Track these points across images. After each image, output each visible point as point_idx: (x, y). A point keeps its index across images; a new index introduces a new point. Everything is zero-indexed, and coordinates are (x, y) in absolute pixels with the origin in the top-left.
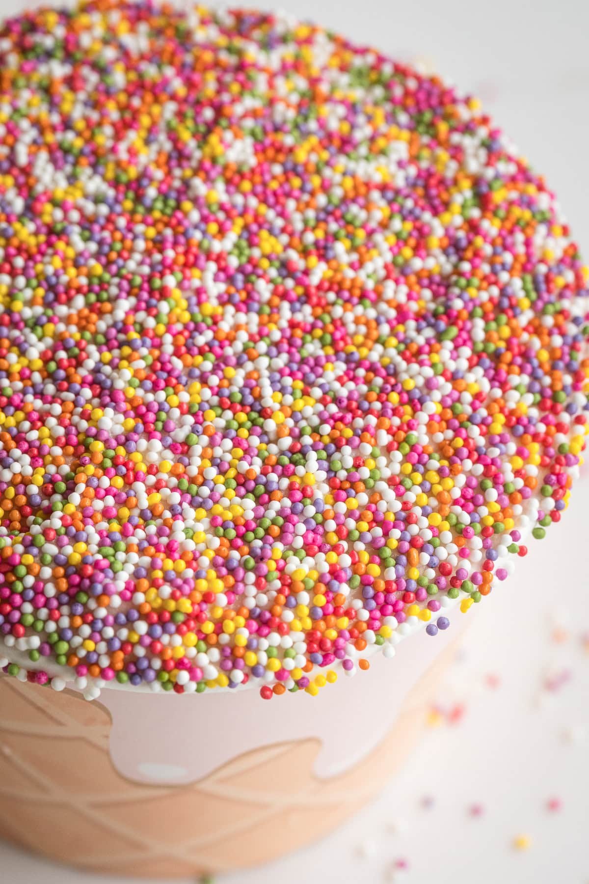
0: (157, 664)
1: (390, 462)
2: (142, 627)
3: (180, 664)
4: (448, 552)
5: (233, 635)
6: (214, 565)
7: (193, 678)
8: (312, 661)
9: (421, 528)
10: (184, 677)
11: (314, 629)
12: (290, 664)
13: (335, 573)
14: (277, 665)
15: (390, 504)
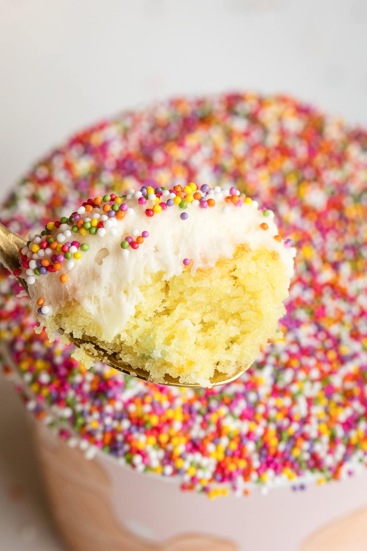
0: (127, 447)
1: (312, 388)
2: (126, 424)
3: (139, 452)
4: (321, 448)
5: (175, 447)
6: (184, 406)
7: (143, 461)
8: (214, 477)
9: (312, 430)
10: (138, 459)
11: (224, 461)
12: (200, 474)
13: (249, 435)
14: (192, 472)
15: (301, 410)
